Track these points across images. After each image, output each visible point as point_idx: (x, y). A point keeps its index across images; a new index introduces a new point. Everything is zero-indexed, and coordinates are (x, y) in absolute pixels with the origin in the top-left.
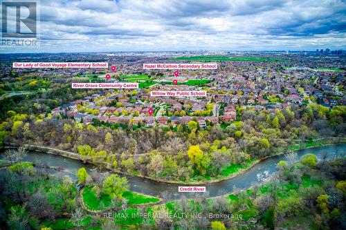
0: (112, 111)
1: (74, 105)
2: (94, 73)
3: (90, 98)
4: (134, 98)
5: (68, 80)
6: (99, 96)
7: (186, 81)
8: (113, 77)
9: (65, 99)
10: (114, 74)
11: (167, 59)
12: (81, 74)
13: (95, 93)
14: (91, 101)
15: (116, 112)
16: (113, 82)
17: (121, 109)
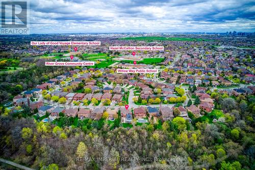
0: (80, 98)
1: (39, 89)
2: (59, 52)
3: (56, 80)
4: (100, 79)
5: (35, 59)
6: (64, 77)
7: (142, 60)
8: (77, 55)
9: (30, 83)
10: (77, 53)
11: (117, 39)
12: (49, 53)
13: (61, 74)
14: (57, 83)
15: (85, 100)
16: (77, 61)
17: (90, 95)
